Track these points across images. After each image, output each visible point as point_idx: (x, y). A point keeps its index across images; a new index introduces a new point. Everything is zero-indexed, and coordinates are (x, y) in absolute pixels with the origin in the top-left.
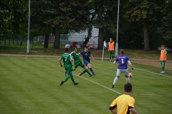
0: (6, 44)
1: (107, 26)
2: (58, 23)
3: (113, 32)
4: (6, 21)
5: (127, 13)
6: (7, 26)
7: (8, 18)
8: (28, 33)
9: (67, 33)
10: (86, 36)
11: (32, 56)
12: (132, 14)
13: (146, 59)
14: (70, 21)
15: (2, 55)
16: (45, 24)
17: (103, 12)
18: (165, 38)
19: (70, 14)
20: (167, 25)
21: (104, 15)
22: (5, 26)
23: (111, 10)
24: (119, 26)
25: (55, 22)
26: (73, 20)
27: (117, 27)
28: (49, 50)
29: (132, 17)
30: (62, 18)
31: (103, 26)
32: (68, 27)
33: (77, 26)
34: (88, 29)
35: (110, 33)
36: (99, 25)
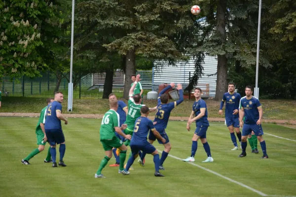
0: (25, 91)
1: (236, 51)
2: (132, 46)
3: (249, 63)
4: (23, 45)
5: (278, 23)
6: (26, 55)
7: (29, 38)
8: (70, 68)
9: (150, 67)
10: (190, 73)
11: (79, 115)
12: (287, 26)
14: (158, 41)
15: (17, 114)
16: (105, 49)
17: (226, 22)
19: (157, 27)
21: (229, 27)
22: (22, 55)
23: (244, 17)
24: (260, 52)
25: (125, 45)
26: (163, 40)
29: (289, 31)
30: (140, 35)
31: (227, 52)
32: (153, 54)
33: (172, 52)
34: (195, 59)
35: (242, 67)
36: (217, 50)
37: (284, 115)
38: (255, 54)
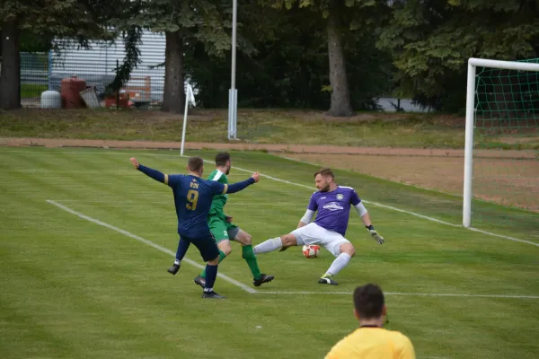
1: (196, 25)
3: (219, 47)
10: (117, 61)
13: (339, 144)
14: (59, 6)
18: (404, 67)
20: (408, 23)
24: (238, 27)
27: (231, 29)
31: (180, 26)
32: (51, 28)
33: (85, 26)
34: (126, 35)
35: (209, 53)
36: (164, 23)
37: (280, 135)
38: (229, 31)
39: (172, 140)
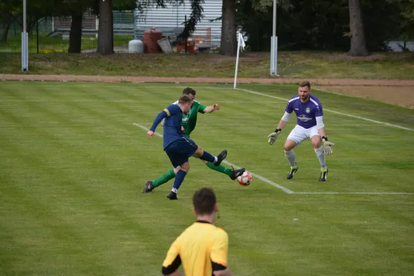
10: (186, 17)
11: (37, 77)
13: (357, 78)
28: (84, 59)
39: (227, 77)
